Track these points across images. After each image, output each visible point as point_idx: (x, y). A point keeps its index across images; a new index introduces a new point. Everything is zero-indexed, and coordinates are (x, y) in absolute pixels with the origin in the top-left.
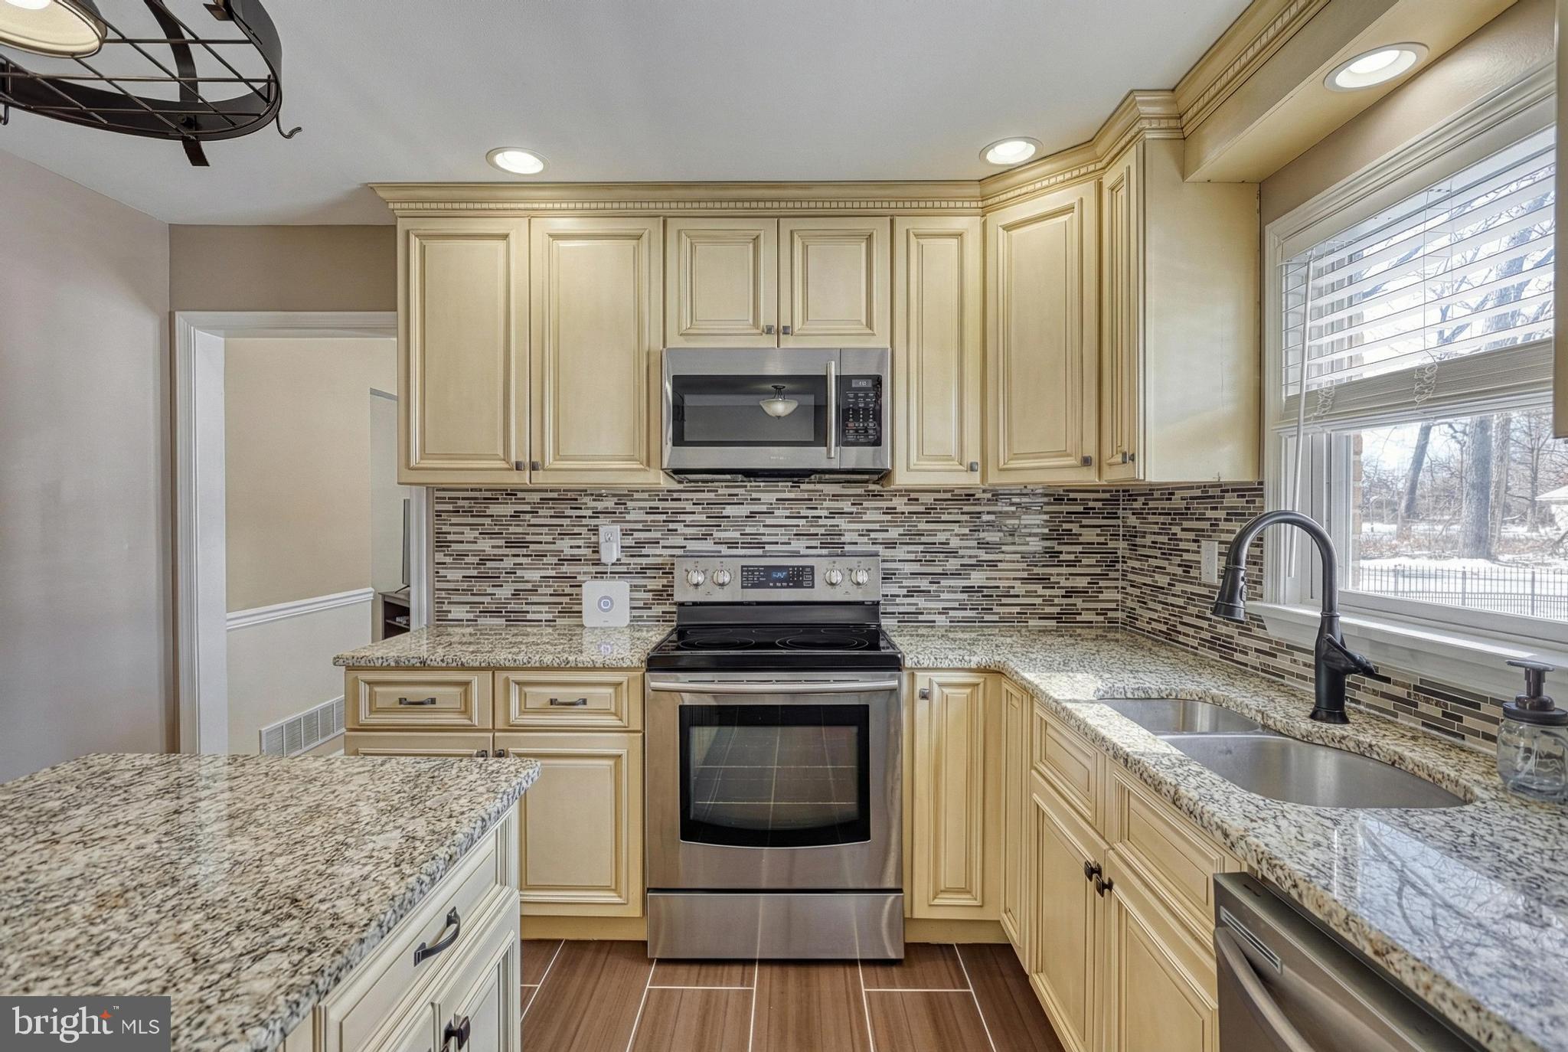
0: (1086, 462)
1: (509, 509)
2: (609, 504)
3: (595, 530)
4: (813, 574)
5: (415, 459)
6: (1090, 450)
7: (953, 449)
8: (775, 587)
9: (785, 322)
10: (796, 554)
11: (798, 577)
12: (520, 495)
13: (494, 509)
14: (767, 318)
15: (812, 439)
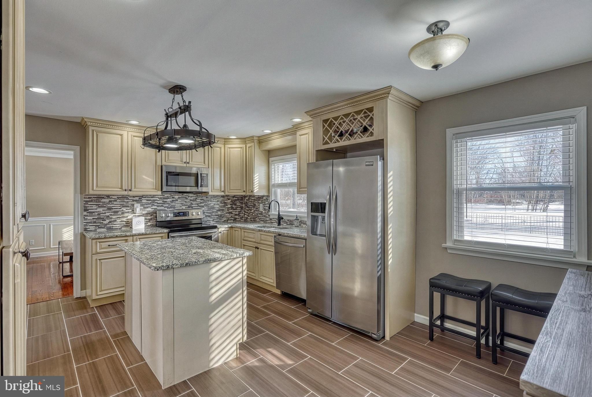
0: (244, 191)
1: (107, 200)
2: (137, 198)
3: (133, 205)
4: (188, 213)
5: (95, 188)
6: (245, 190)
7: (219, 188)
8: (181, 216)
9: (188, 161)
10: (182, 209)
11: (185, 214)
12: (110, 196)
13: (103, 200)
14: (184, 160)
15: (194, 186)
